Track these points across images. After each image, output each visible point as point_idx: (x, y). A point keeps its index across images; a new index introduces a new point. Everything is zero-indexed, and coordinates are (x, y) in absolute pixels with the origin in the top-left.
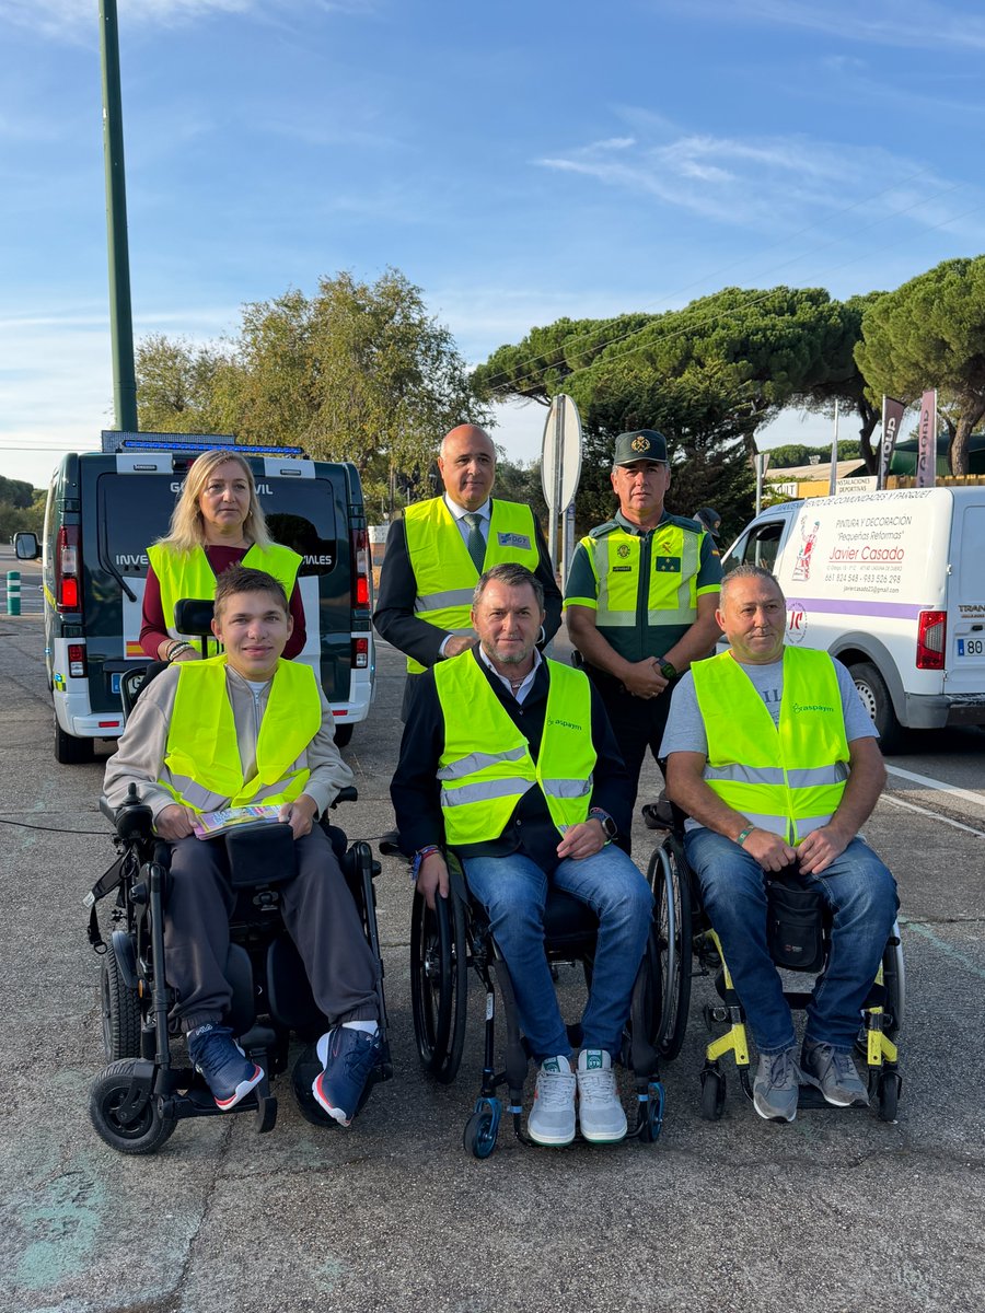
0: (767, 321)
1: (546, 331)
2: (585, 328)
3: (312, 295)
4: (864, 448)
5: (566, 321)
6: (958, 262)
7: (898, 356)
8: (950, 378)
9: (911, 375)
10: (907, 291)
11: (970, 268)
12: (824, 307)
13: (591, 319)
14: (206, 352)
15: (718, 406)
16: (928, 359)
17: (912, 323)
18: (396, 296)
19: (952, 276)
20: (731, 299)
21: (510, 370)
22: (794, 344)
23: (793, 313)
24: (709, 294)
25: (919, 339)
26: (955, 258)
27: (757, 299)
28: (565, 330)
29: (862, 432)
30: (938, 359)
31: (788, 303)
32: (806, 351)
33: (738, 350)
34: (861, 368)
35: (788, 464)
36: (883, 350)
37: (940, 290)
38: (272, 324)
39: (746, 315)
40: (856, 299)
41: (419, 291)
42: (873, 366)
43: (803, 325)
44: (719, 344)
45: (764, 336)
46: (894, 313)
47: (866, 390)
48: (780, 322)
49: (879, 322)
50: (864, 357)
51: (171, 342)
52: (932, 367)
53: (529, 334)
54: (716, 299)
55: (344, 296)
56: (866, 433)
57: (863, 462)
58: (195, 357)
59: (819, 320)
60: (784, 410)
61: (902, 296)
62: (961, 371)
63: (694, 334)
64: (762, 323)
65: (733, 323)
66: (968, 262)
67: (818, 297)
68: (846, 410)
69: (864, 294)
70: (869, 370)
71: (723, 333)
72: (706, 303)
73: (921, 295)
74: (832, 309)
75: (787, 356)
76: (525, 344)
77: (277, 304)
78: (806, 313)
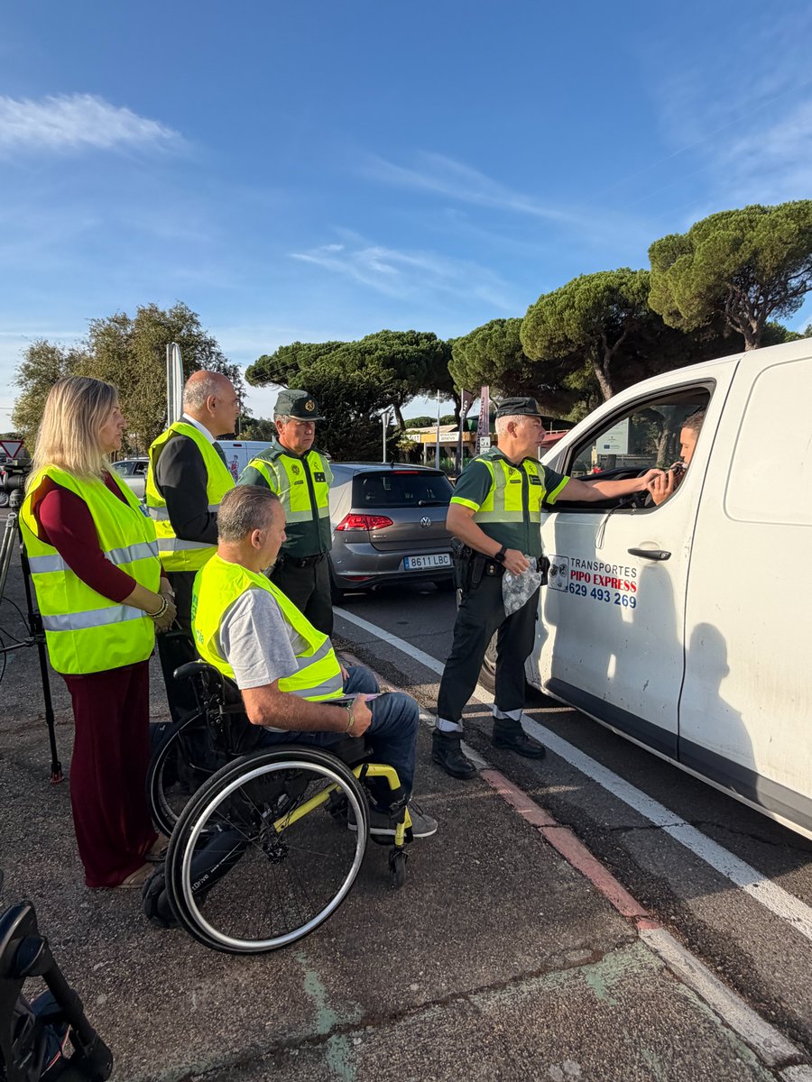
0: (404, 348)
1: (287, 348)
2: (309, 347)
3: (133, 316)
4: (457, 419)
5: (298, 343)
6: (500, 320)
7: (470, 368)
8: (497, 381)
9: (477, 379)
10: (474, 334)
11: (506, 324)
12: (434, 342)
13: (312, 343)
14: (73, 350)
15: (375, 390)
16: (485, 371)
17: (476, 351)
18: (182, 317)
19: (496, 327)
20: (386, 337)
21: (267, 368)
22: (418, 360)
23: (418, 345)
24: (375, 333)
25: (481, 360)
26: (498, 318)
27: (399, 336)
28: (297, 348)
29: (455, 410)
30: (490, 371)
31: (415, 339)
32: (424, 365)
33: (389, 362)
34: (452, 374)
35: (422, 426)
36: (462, 365)
37: (490, 335)
38: (108, 332)
39: (393, 344)
40: (451, 340)
41: (196, 316)
42: (457, 373)
43: (423, 351)
44: (379, 358)
45: (403, 355)
46: (468, 345)
47: (455, 386)
48: (410, 348)
49: (460, 350)
50: (452, 367)
51: (51, 345)
52: (487, 375)
53: (278, 350)
54: (378, 335)
55: (150, 317)
56: (457, 410)
57: (456, 426)
58: (66, 353)
59: (431, 349)
60: (416, 397)
61: (471, 337)
62: (501, 378)
63: (365, 353)
64: (402, 349)
65: (386, 348)
66: (505, 321)
67: (430, 337)
68: (448, 398)
69: (455, 338)
70: (456, 376)
71: (381, 353)
72: (372, 337)
73: (481, 336)
74: (438, 344)
75: (415, 367)
76: (276, 355)
77: (110, 321)
78: (424, 345)
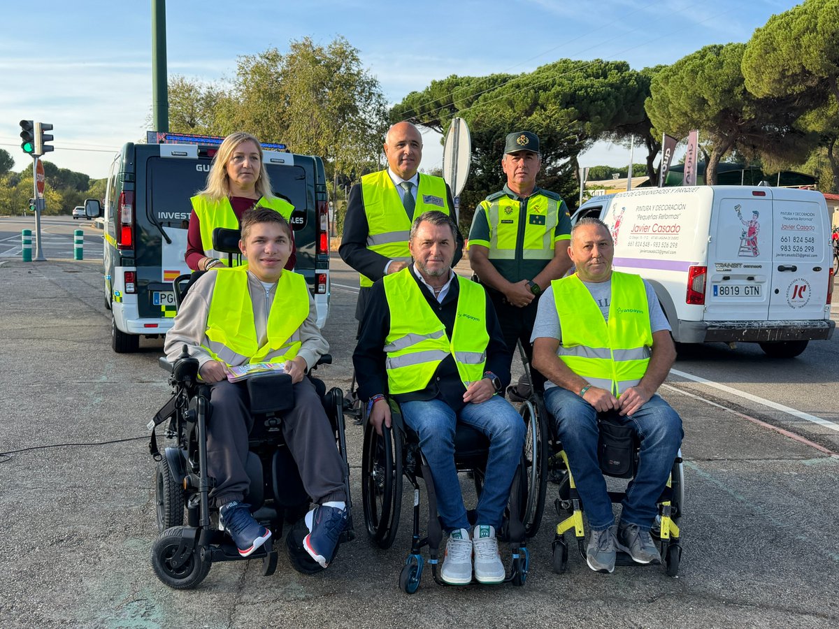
0: (588, 82)
1: (441, 83)
2: (467, 82)
3: (285, 52)
4: (649, 169)
5: (455, 77)
6: (715, 47)
7: (674, 108)
8: (708, 123)
9: (682, 121)
10: (681, 65)
11: (722, 51)
12: (626, 74)
13: (471, 76)
14: (212, 88)
15: (555, 136)
16: (693, 111)
17: (683, 86)
18: (342, 54)
19: (710, 56)
20: (565, 67)
21: (416, 108)
22: (605, 98)
23: (605, 77)
24: (550, 63)
25: (689, 97)
26: (713, 44)
27: (582, 67)
28: (454, 83)
29: (648, 158)
30: (700, 110)
31: (602, 70)
32: (613, 103)
33: (569, 100)
34: (649, 115)
35: (598, 178)
36: (664, 103)
37: (702, 65)
38: (257, 70)
39: (574, 77)
40: (647, 69)
41: (357, 52)
42: (657, 114)
43: (611, 85)
44: (556, 96)
45: (586, 91)
46: (672, 79)
47: (652, 130)
48: (597, 83)
49: (662, 85)
50: (651, 107)
51: (188, 81)
52: (695, 116)
53: (430, 85)
54: (554, 66)
55: (308, 55)
56: (651, 159)
57: (648, 178)
58: (203, 92)
59: (622, 83)
60: (597, 142)
61: (677, 68)
62: (715, 119)
63: (540, 88)
64: (585, 83)
65: (566, 82)
66: (721, 47)
67: (622, 67)
68: (638, 143)
69: (652, 66)
70: (655, 116)
71: (559, 88)
72: (548, 69)
73: (690, 68)
74: (631, 75)
75: (601, 105)
76: (427, 92)
77: (261, 57)
78: (614, 77)
